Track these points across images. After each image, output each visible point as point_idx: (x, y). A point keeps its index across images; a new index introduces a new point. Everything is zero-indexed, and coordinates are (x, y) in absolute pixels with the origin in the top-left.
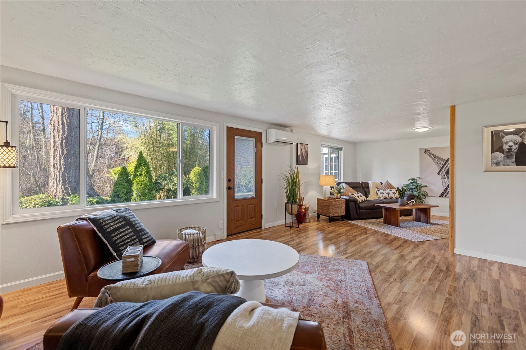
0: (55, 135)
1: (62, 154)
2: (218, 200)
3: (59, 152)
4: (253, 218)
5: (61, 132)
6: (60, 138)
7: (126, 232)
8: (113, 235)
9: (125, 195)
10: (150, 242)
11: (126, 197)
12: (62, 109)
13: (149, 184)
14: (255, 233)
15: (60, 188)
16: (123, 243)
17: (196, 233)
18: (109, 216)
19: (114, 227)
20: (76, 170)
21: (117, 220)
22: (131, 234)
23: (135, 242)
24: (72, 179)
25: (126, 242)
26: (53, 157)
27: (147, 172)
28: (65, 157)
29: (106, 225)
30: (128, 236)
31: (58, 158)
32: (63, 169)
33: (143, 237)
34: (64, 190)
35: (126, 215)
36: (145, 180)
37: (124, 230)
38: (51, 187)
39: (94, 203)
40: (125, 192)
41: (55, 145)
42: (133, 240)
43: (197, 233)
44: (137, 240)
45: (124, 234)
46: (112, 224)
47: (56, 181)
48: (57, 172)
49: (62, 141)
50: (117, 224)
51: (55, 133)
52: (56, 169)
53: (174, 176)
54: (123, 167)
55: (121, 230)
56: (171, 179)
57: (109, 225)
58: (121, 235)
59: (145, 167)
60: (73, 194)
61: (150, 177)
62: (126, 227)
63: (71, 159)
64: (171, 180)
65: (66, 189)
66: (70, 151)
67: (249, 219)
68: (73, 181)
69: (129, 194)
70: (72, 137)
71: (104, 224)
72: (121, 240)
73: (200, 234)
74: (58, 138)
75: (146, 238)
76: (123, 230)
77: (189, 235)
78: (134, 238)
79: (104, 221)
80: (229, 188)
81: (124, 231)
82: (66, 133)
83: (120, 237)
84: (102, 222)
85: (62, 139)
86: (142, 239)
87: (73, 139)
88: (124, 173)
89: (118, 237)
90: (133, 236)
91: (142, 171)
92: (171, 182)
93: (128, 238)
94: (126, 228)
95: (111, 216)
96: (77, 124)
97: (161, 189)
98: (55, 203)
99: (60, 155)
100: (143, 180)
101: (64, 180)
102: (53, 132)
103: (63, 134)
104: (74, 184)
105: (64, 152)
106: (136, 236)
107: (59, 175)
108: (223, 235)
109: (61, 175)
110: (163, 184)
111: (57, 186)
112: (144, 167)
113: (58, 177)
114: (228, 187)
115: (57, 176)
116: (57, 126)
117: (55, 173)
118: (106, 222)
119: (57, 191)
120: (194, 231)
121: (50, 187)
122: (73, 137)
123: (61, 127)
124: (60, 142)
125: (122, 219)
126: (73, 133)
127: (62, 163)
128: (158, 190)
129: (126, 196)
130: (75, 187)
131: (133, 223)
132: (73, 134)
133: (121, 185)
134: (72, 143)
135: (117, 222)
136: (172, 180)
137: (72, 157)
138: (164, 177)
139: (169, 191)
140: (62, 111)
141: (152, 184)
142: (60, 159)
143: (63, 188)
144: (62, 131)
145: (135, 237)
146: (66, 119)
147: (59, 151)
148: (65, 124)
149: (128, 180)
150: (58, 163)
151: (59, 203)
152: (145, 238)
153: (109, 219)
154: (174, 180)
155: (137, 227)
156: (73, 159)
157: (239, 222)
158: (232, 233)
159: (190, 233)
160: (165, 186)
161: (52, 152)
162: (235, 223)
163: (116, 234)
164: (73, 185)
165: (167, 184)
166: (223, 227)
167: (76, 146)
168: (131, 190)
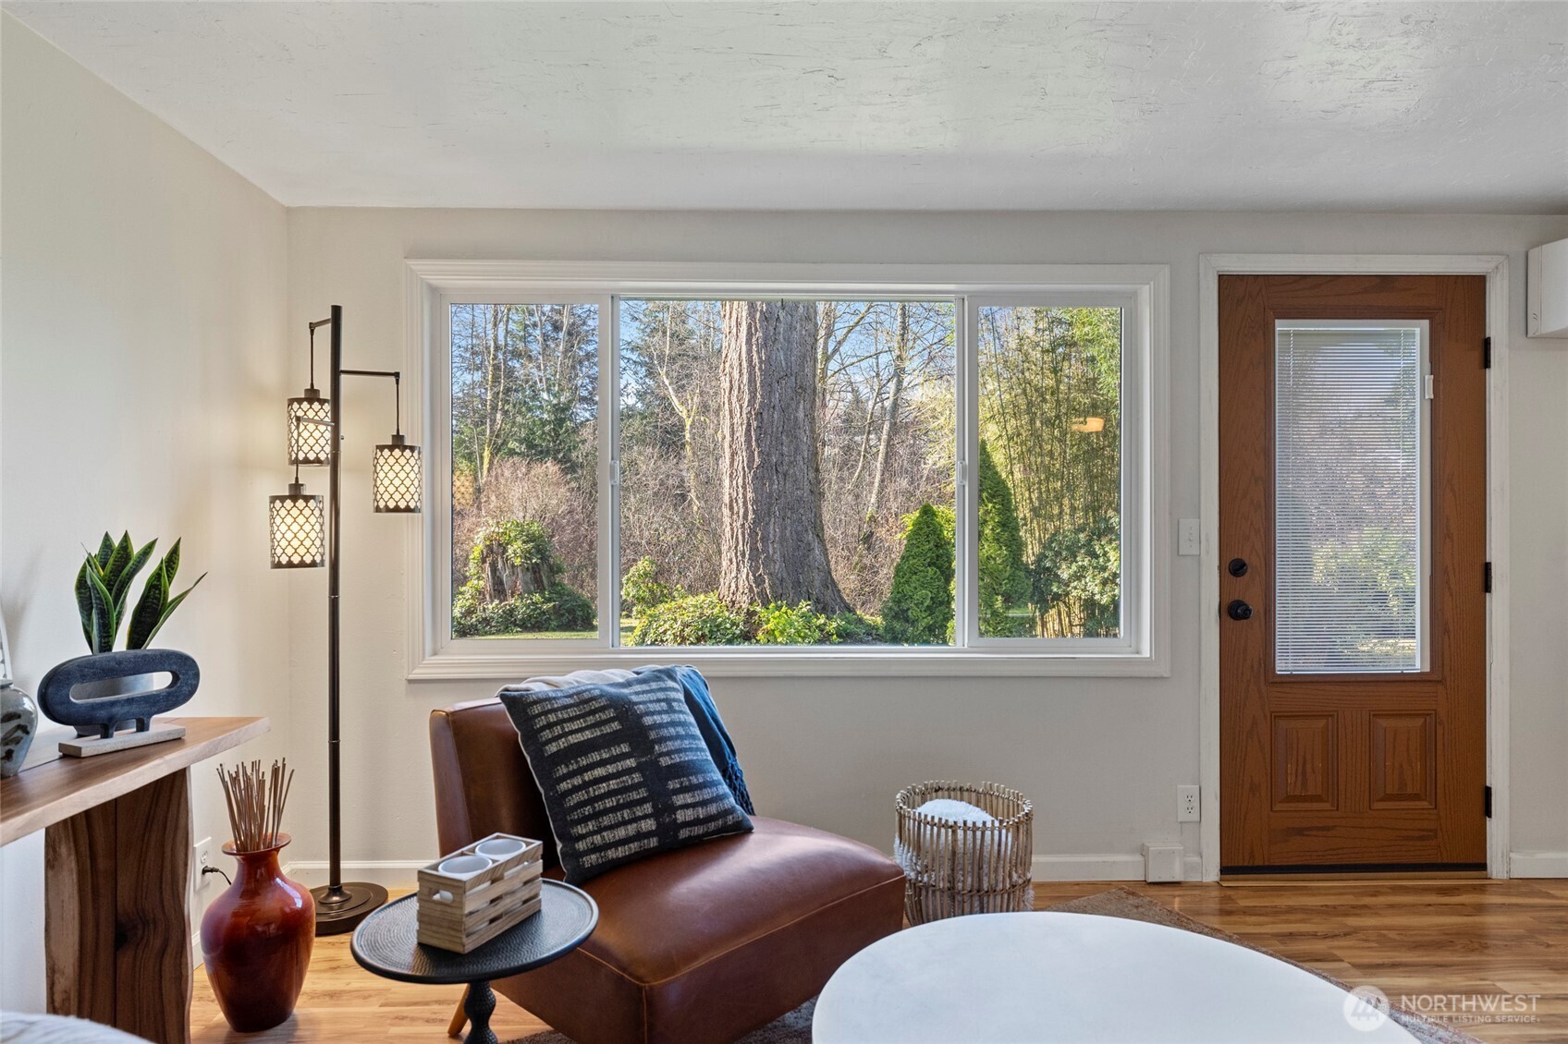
0: (734, 405)
1: (748, 468)
2: (1163, 670)
3: (743, 462)
4: (1416, 797)
5: (746, 397)
6: (744, 416)
7: (611, 769)
8: (563, 770)
9: (929, 612)
10: (712, 826)
11: (929, 620)
12: (749, 321)
13: (1007, 574)
14: (1406, 890)
15: (744, 576)
16: (588, 810)
17: (984, 823)
18: (571, 696)
19: (573, 739)
20: (784, 520)
21: (593, 712)
22: (627, 780)
23: (639, 814)
24: (774, 548)
25: (599, 806)
26: (728, 478)
27: (1004, 525)
28: (755, 477)
29: (550, 726)
30: (613, 784)
31: (740, 481)
32: (751, 516)
33: (679, 800)
34: (754, 585)
35: (635, 698)
36: (995, 559)
37: (605, 756)
38: (726, 574)
39: (833, 635)
40: (928, 602)
41: (733, 438)
42: (631, 805)
43: (989, 825)
44: (648, 808)
45: (599, 772)
46: (569, 727)
47: (737, 557)
48: (739, 524)
49: (749, 425)
50: (588, 728)
51: (734, 399)
52: (735, 517)
53: (1110, 542)
54: (925, 507)
55: (595, 757)
56: (1097, 557)
57: (558, 730)
58: (588, 776)
59: (997, 507)
60: (776, 598)
61: (1016, 546)
62: (619, 746)
63: (771, 485)
64: (1094, 561)
65: (759, 581)
66: (768, 455)
67: (1382, 800)
68: (777, 556)
69: (940, 608)
70: (774, 407)
71: (542, 722)
72: (582, 796)
73: (1004, 831)
74: (738, 415)
75: (694, 805)
76: (600, 755)
77: (932, 829)
78: (635, 796)
79: (546, 713)
80: (1234, 611)
81: (602, 763)
82: (759, 396)
83: (584, 782)
84: (539, 715)
85: (748, 419)
86: (674, 809)
87: (775, 416)
88: (926, 529)
89: (577, 781)
90: (635, 787)
91: (985, 521)
92: (1094, 568)
93: (610, 794)
94: (615, 751)
95: (578, 694)
96: (787, 364)
97: (1057, 597)
98: (728, 626)
99: (745, 472)
100: (988, 558)
101: (755, 552)
102: (730, 400)
103: (751, 402)
104: (780, 566)
105: (754, 460)
106: (648, 791)
107: (743, 534)
108: (1197, 859)
109: (747, 536)
110: (1065, 576)
111: (738, 570)
112: (990, 505)
113: (741, 543)
114: (1227, 601)
115: (737, 538)
116: (738, 377)
117: (732, 529)
118: (552, 718)
119: (737, 587)
120: (976, 815)
121: (723, 572)
122: (777, 408)
123: (745, 377)
124: (744, 427)
125: (611, 714)
126: (777, 396)
127: (750, 495)
128: (1045, 600)
129: (929, 615)
130: (782, 578)
131: (653, 735)
132: (775, 398)
133: (916, 573)
134: (774, 430)
135: (591, 720)
136: (1101, 560)
137: (773, 475)
138: (1068, 548)
139: (1090, 604)
140: (749, 328)
141: (1022, 574)
142: (744, 483)
143: (751, 577)
144: (750, 393)
145: (643, 793)
146: (758, 352)
147: (742, 457)
148: (757, 368)
149: (938, 556)
150: (741, 496)
151: (738, 626)
152: (686, 806)
153: (565, 707)
154: (1109, 561)
155: (662, 754)
156: (776, 482)
157: (1307, 806)
158: (1259, 862)
159: (936, 820)
160: (1072, 585)
161: (728, 461)
162: (1278, 807)
163: (571, 768)
164: (777, 567)
165: (1078, 576)
166: (1195, 817)
167: (784, 438)
168: (948, 596)
